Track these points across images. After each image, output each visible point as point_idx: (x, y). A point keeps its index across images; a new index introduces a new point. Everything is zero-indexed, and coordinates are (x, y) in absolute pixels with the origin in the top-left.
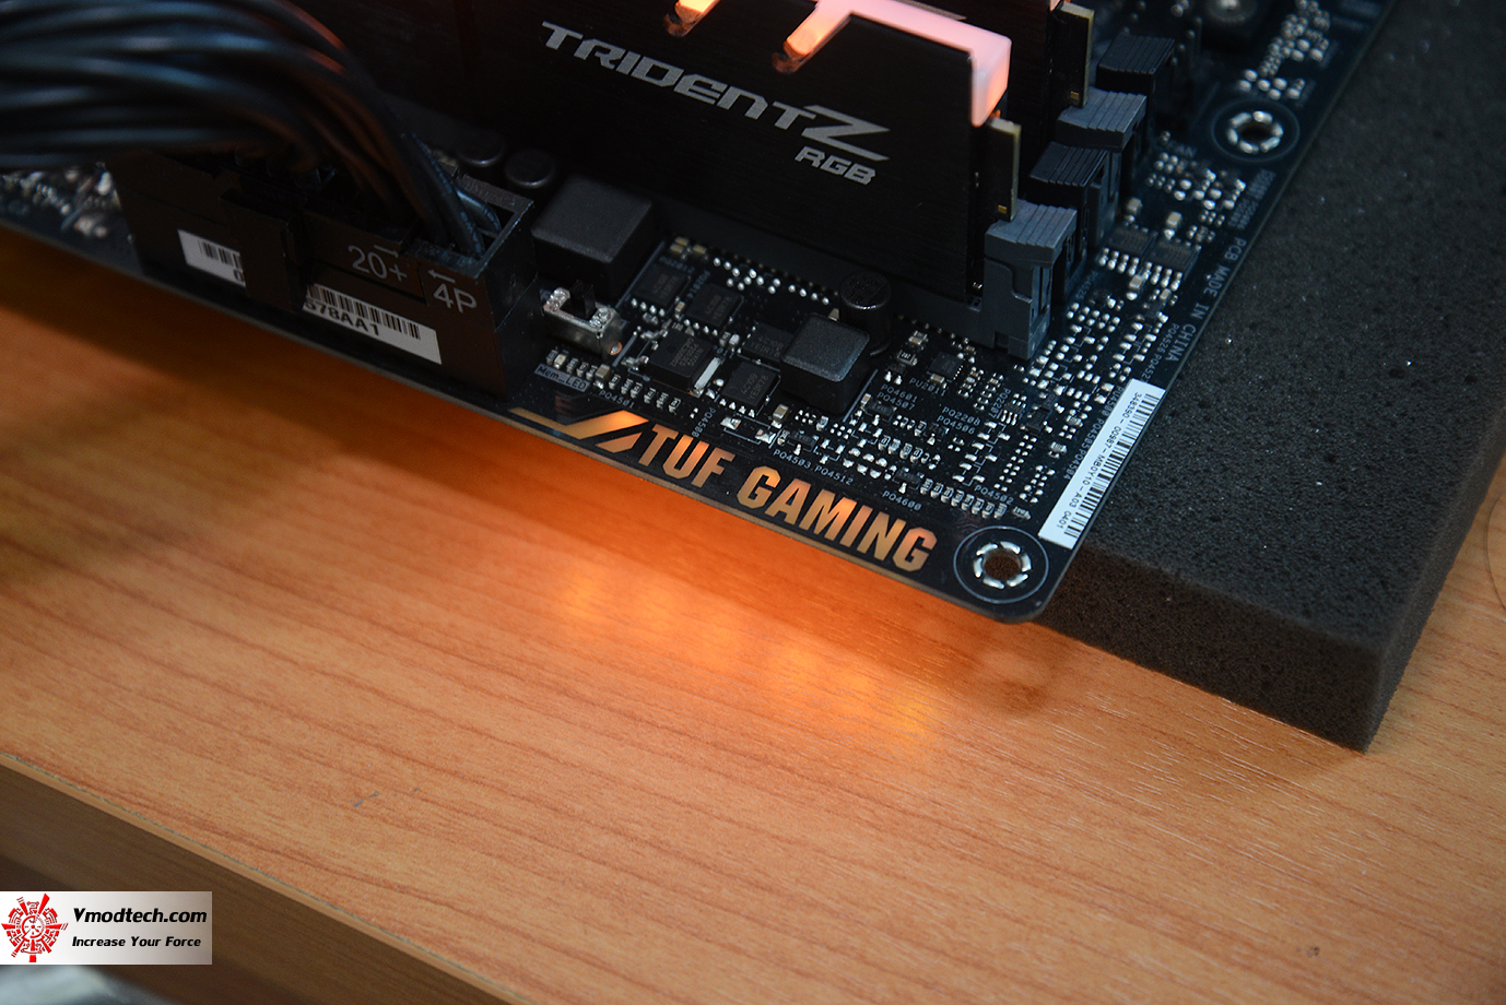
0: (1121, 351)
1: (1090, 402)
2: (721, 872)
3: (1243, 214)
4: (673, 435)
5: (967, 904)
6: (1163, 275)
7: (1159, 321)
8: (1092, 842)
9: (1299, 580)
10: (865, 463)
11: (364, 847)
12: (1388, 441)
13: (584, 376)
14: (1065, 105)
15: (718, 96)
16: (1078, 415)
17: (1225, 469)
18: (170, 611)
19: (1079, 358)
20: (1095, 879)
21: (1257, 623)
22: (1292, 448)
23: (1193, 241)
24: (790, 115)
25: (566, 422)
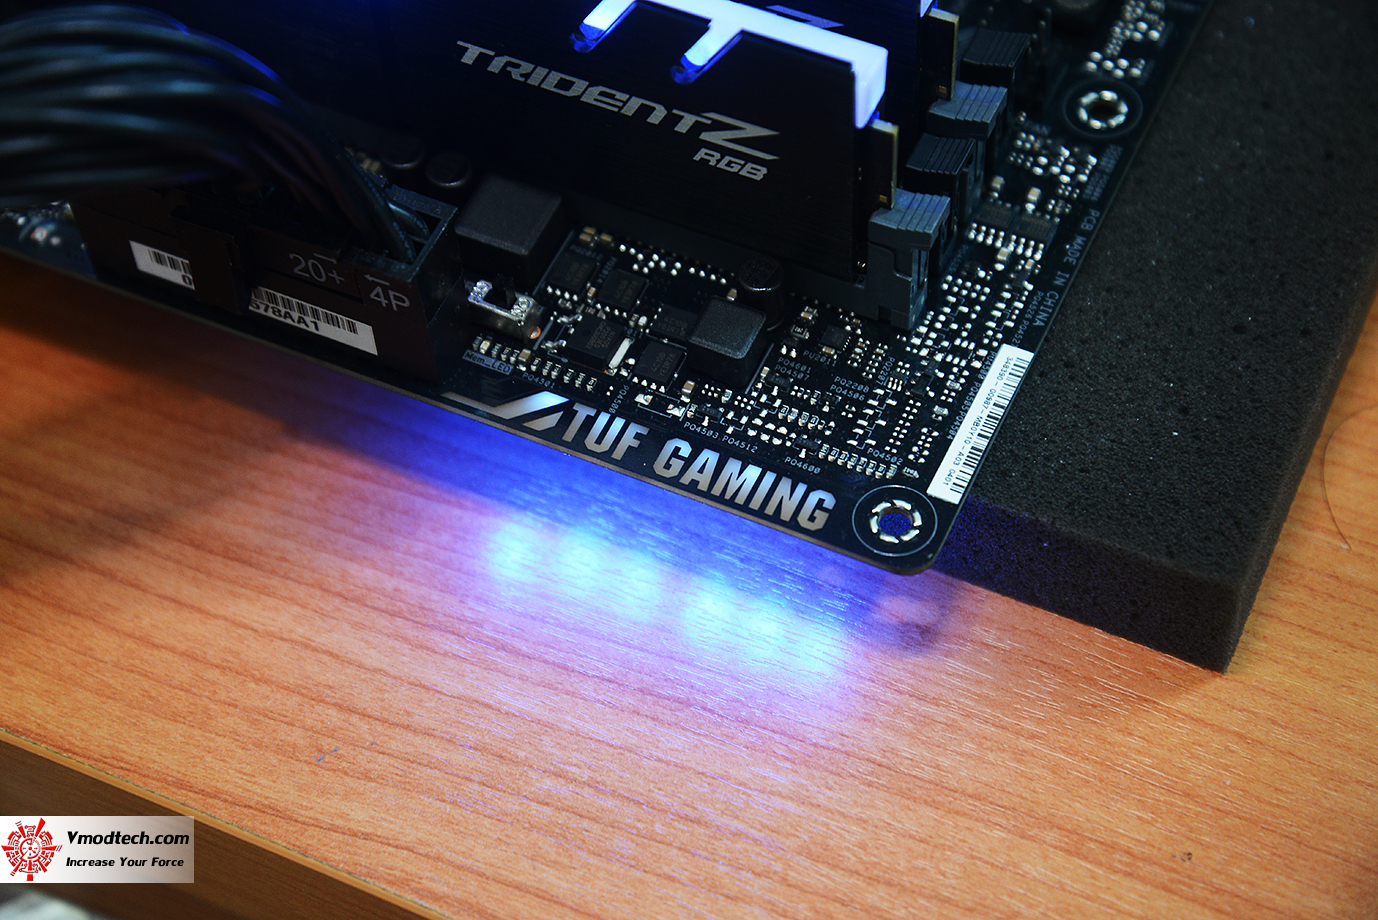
0: (992, 318)
1: (968, 367)
2: (653, 808)
3: (1095, 187)
4: (592, 413)
5: (876, 827)
6: (1026, 246)
7: (1025, 289)
8: (985, 765)
9: (1163, 524)
10: (768, 432)
11: (329, 799)
12: (1235, 392)
13: (508, 360)
14: (934, 98)
15: (621, 104)
16: (957, 380)
17: (1091, 424)
18: (138, 587)
19: (954, 326)
20: (990, 799)
21: (1126, 564)
22: (1149, 402)
23: (1052, 213)
24: (687, 121)
25: (494, 405)
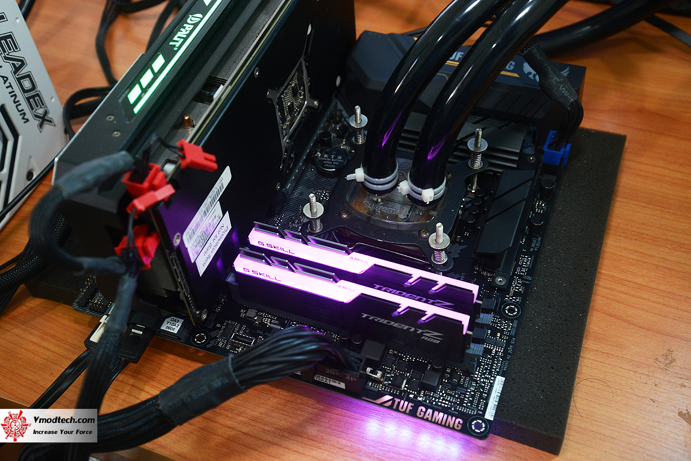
0: (493, 369)
1: (489, 382)
3: (513, 332)
4: (399, 401)
6: (499, 348)
7: (500, 360)
9: (542, 423)
10: (443, 403)
12: (554, 385)
13: (376, 387)
14: (476, 318)
15: (403, 327)
16: (487, 386)
17: (521, 396)
19: (485, 371)
21: (534, 433)
22: (534, 389)
23: (503, 339)
24: (420, 331)
25: (375, 400)
